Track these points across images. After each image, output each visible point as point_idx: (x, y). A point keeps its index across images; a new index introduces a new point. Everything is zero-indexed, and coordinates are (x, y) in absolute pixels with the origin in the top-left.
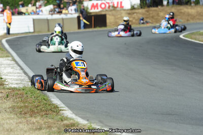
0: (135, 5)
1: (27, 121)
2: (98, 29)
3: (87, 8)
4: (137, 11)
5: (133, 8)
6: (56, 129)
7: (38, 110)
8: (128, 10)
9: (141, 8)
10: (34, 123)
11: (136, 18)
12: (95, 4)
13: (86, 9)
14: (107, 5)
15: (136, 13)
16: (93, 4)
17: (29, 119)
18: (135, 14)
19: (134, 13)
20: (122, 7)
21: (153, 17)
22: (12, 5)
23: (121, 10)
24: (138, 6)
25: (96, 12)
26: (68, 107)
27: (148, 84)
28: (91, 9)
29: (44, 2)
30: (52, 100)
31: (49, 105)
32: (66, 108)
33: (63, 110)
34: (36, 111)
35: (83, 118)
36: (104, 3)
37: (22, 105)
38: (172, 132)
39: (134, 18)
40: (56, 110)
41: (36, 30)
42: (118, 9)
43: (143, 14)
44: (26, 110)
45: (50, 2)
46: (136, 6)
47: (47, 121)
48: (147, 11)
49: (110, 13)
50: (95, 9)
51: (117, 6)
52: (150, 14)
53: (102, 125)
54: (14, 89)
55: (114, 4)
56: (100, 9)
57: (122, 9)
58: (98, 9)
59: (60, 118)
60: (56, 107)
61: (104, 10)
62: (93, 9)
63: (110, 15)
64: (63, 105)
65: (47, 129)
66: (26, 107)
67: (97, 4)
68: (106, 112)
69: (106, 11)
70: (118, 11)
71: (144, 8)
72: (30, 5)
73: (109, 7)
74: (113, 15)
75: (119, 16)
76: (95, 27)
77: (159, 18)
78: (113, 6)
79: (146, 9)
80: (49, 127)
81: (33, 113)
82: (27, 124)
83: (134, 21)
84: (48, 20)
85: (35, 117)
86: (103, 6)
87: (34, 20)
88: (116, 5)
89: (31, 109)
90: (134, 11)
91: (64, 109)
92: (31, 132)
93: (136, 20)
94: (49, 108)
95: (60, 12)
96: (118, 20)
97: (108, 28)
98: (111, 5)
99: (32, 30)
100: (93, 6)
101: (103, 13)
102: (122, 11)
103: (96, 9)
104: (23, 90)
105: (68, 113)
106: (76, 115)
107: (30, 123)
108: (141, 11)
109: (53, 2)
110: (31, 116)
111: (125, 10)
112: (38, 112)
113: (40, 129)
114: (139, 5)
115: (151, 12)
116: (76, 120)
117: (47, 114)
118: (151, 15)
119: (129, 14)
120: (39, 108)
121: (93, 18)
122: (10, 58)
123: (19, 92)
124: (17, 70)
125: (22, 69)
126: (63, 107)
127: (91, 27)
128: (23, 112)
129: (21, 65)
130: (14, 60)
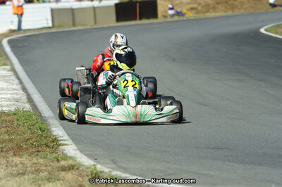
1: (8, 162)
2: (145, 21)
6: (46, 174)
7: (28, 145)
10: (16, 166)
11: (203, 4)
17: (11, 158)
21: (226, 2)
26: (72, 139)
27: (199, 103)
30: (53, 129)
31: (46, 137)
32: (70, 142)
33: (65, 145)
34: (25, 146)
35: (89, 156)
37: (7, 137)
38: (212, 176)
39: (200, 4)
40: (55, 144)
41: (56, 25)
44: (11, 145)
47: (36, 161)
53: (114, 166)
59: (54, 158)
60: (55, 140)
64: (66, 137)
65: (33, 173)
66: (11, 140)
68: (126, 146)
76: (140, 19)
77: (236, 3)
80: (36, 171)
81: (18, 150)
82: (7, 166)
83: (200, 8)
84: (72, 10)
85: (21, 156)
87: (52, 11)
89: (17, 145)
91: (66, 142)
92: (9, 179)
93: (203, 7)
94: (44, 141)
97: (160, 19)
99: (50, 25)
104: (15, 114)
105: (71, 149)
106: (81, 152)
107: (10, 166)
110: (15, 155)
112: (27, 149)
113: (23, 174)
116: (78, 160)
117: (39, 152)
120: (29, 142)
121: (138, 5)
122: (8, 67)
123: (8, 118)
124: (13, 84)
125: (21, 82)
126: (65, 140)
127: (135, 19)
128: (5, 149)
129: (21, 78)
130: (13, 70)
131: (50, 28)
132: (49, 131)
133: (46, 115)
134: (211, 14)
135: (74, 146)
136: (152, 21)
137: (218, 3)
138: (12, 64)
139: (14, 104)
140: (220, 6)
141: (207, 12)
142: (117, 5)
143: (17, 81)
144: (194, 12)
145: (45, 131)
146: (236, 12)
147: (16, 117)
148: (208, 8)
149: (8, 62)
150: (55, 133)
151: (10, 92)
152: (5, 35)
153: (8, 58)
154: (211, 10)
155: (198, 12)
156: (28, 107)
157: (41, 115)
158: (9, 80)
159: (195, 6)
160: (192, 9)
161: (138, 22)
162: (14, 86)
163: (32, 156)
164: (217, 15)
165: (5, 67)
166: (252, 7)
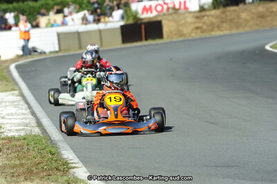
0: (205, 4)
2: (150, 42)
3: (137, 13)
4: (208, 13)
5: (202, 9)
7: (39, 169)
8: (195, 12)
9: (214, 8)
11: (208, 22)
12: (148, 6)
13: (134, 14)
14: (165, 7)
15: (207, 16)
16: (145, 6)
17: (22, 183)
18: (206, 18)
19: (203, 16)
20: (186, 8)
21: (231, 20)
22: (30, 14)
23: (185, 13)
24: (209, 6)
25: (150, 18)
26: (83, 162)
27: (207, 122)
28: (143, 13)
29: (75, 8)
30: (63, 152)
31: (56, 161)
32: (80, 164)
33: (74, 168)
36: (160, 5)
37: (18, 162)
39: (204, 23)
40: (65, 167)
41: (62, 48)
42: (180, 11)
43: (217, 17)
44: (21, 170)
45: (84, 6)
46: (206, 7)
48: (223, 13)
49: (170, 17)
50: (147, 13)
51: (180, 8)
52: (227, 16)
54: (10, 139)
55: (174, 5)
56: (155, 13)
57: (186, 11)
58: (152, 12)
59: (66, 181)
60: (66, 163)
61: (161, 14)
62: (145, 13)
63: (169, 20)
64: (76, 160)
66: (21, 165)
67: (151, 6)
69: (164, 15)
70: (181, 14)
71: (219, 8)
72: (52, 14)
73: (168, 9)
74: (174, 20)
75: (183, 22)
76: (146, 39)
78: (174, 8)
79: (222, 9)
81: (29, 174)
83: (205, 27)
84: (78, 34)
85: (32, 181)
86: (159, 8)
87: (59, 35)
88: (177, 6)
89: (28, 169)
90: (204, 13)
91: (77, 165)
93: (208, 26)
94: (55, 165)
95: (97, 21)
96: (181, 28)
97: (166, 39)
98: (171, 6)
99: (57, 49)
100: (145, 9)
101: (159, 19)
102: (187, 15)
103: (149, 12)
104: (24, 139)
105: (81, 172)
108: (214, 12)
109: (87, 6)
110: (26, 180)
111: (191, 13)
112: (37, 173)
114: (210, 4)
115: (228, 14)
117: (50, 175)
118: (229, 18)
119: (197, 17)
120: (39, 166)
121: (143, 27)
122: (16, 92)
123: (18, 143)
124: (22, 109)
125: (30, 107)
126: (75, 163)
127: (140, 40)
128: (16, 174)
129: (30, 103)
130: (22, 95)
131: (56, 52)
132: (59, 154)
133: (56, 139)
134: (217, 33)
135: (84, 169)
136: (158, 41)
137: (223, 22)
138: (20, 89)
139: (23, 129)
140: (225, 25)
141: (212, 30)
142: (122, 27)
143: (26, 105)
144: (199, 31)
145: (55, 154)
146: (241, 30)
147: (26, 142)
148: (212, 27)
149: (16, 87)
150: (65, 157)
151: (19, 117)
152: (12, 61)
153: (16, 83)
154: (216, 29)
155: (203, 31)
156: (37, 131)
157: (50, 139)
158: (17, 105)
159: (200, 25)
160: (197, 28)
161: (144, 43)
162: (24, 111)
163: (43, 180)
164: (221, 33)
165: (13, 92)
166: (257, 25)
